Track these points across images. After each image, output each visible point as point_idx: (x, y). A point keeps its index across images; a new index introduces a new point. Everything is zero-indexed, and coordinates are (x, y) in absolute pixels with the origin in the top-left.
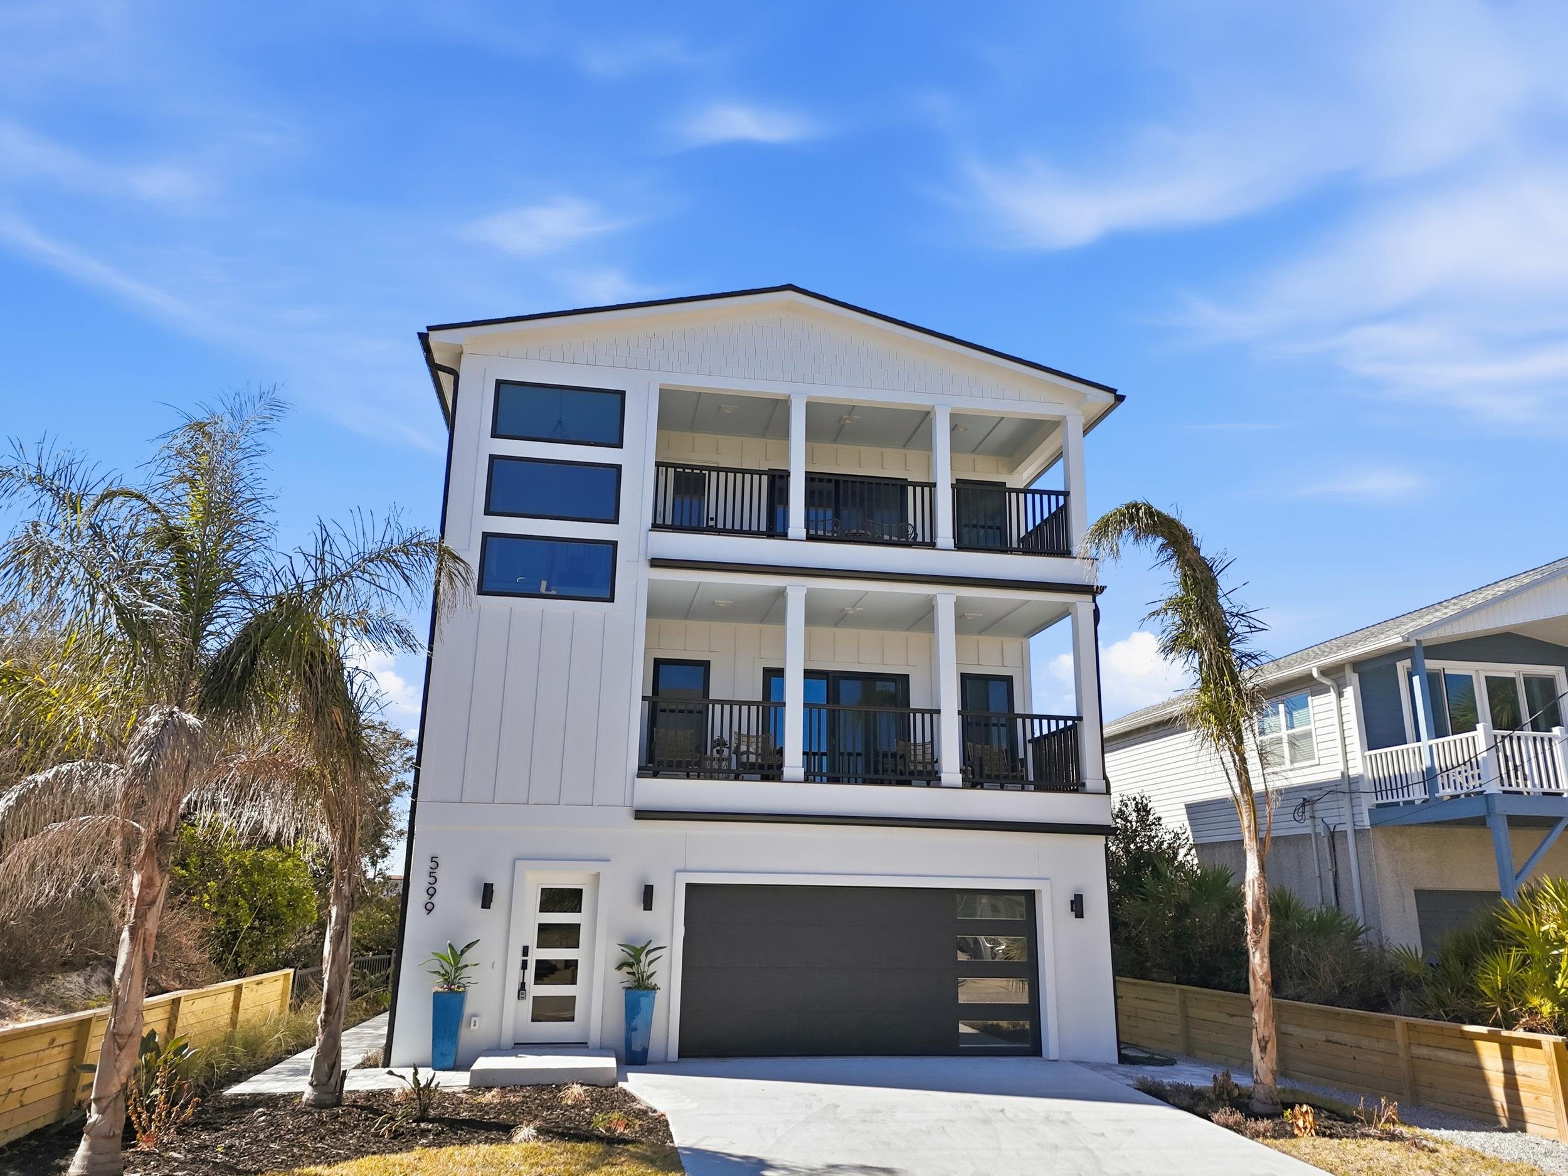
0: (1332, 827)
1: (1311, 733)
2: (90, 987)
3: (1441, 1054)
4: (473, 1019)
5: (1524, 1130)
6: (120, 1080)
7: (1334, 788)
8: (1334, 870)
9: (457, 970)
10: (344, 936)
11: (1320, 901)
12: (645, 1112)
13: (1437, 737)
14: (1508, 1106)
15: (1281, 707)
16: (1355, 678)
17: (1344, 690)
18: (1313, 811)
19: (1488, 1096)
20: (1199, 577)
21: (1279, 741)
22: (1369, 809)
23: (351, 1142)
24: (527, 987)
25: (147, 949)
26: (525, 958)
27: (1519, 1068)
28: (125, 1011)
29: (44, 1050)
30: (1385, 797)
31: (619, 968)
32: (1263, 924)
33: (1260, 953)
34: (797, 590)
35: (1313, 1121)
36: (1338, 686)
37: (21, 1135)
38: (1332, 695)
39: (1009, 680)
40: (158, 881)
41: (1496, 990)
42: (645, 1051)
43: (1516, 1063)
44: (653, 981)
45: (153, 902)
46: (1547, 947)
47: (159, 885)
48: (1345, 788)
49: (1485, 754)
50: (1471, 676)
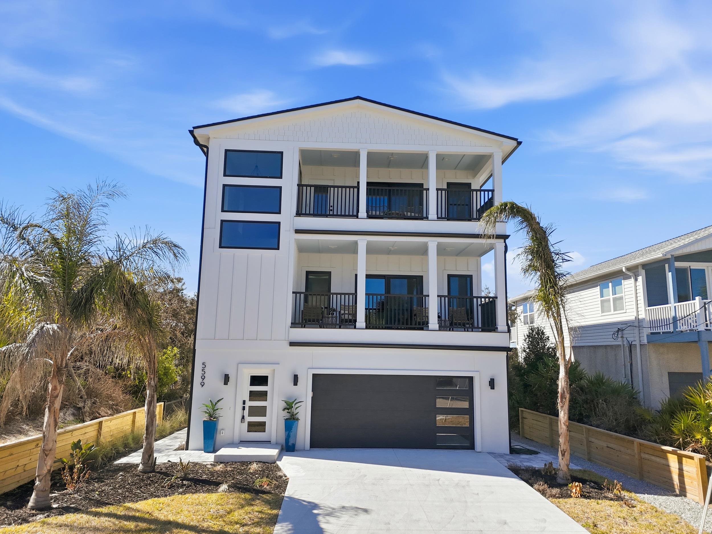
0: (630, 342)
1: (623, 297)
2: (65, 417)
3: (653, 458)
4: (222, 431)
5: (685, 496)
6: (47, 468)
7: (632, 324)
8: (631, 362)
9: (214, 410)
10: (153, 403)
11: (624, 376)
12: (281, 477)
13: (679, 302)
14: (679, 484)
15: (610, 284)
16: (643, 272)
17: (638, 278)
18: (623, 334)
19: (671, 479)
20: (539, 237)
21: (609, 300)
22: (647, 335)
23: (151, 490)
24: (245, 418)
25: (56, 415)
26: (244, 405)
27: (685, 468)
28: (47, 441)
29: (33, 449)
30: (654, 330)
31: (284, 410)
32: (565, 399)
33: (564, 412)
34: (362, 242)
35: (580, 490)
36: (635, 276)
37: (26, 482)
38: (632, 280)
39: (471, 277)
40: (58, 388)
41: (681, 430)
42: (294, 445)
43: (684, 466)
44: (297, 416)
45: (57, 396)
46: (708, 411)
47: (59, 389)
48: (637, 324)
49: (699, 311)
50: (704, 270)
